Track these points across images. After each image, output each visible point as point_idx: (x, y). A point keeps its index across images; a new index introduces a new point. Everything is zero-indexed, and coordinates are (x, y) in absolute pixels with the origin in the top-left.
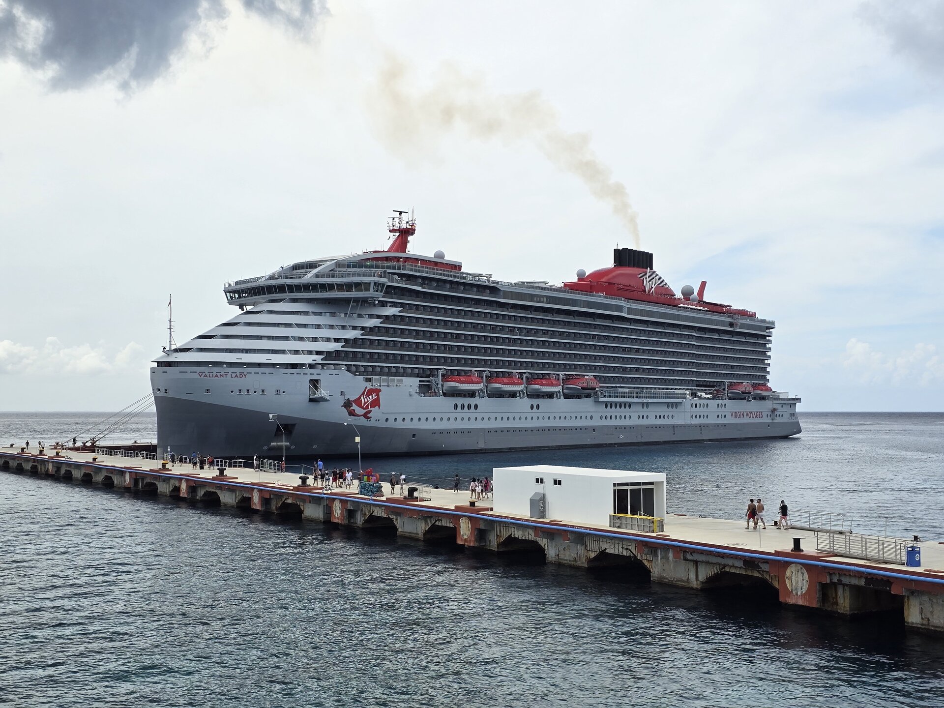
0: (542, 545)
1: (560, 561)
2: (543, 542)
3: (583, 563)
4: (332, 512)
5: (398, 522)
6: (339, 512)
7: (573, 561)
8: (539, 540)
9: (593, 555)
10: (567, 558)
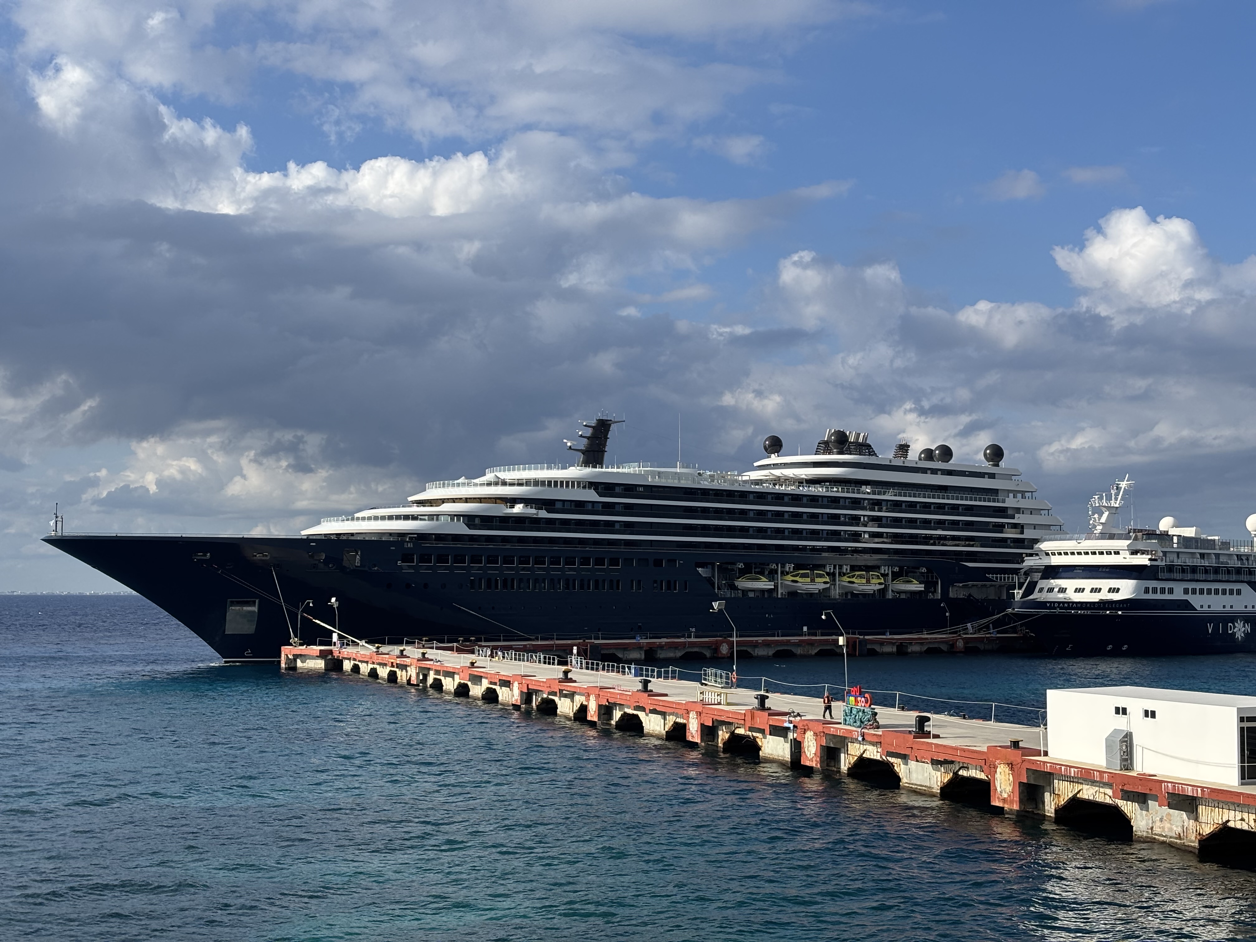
0: (1126, 812)
1: (1154, 836)
2: (1128, 808)
3: (1192, 842)
4: (802, 751)
5: (900, 768)
6: (813, 750)
7: (1176, 838)
8: (1121, 803)
9: (1207, 830)
10: (1167, 833)
